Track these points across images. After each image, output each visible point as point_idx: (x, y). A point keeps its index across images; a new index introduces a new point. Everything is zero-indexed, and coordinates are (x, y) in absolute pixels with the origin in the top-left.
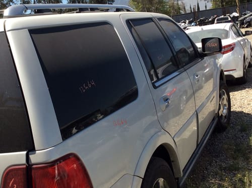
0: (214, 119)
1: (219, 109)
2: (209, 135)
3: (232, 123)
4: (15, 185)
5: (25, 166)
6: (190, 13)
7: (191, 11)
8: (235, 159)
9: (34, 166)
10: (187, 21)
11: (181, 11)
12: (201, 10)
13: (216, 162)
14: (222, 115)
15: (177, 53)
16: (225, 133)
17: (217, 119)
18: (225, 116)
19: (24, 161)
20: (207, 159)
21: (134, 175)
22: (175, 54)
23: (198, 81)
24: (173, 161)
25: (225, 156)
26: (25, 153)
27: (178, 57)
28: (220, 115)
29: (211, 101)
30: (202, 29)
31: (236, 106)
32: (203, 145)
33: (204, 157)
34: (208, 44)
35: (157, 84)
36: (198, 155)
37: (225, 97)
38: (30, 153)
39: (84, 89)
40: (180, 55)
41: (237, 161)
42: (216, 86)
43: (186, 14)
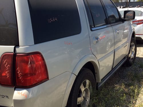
0: (124, 58)
1: (129, 53)
2: (120, 66)
3: (136, 63)
4: (7, 63)
5: (13, 54)
6: (124, 2)
7: (125, 1)
8: (133, 80)
9: (18, 54)
10: (122, 7)
11: (119, 1)
12: (131, 1)
13: (122, 81)
14: (130, 57)
15: (109, 17)
16: (130, 67)
17: (127, 58)
18: (132, 58)
19: (13, 51)
20: (117, 79)
21: (72, 73)
22: (107, 17)
23: (118, 33)
24: (96, 73)
25: (128, 79)
26: (14, 46)
27: (109, 19)
28: (129, 57)
29: (124, 47)
30: (128, 9)
31: (140, 54)
32: (116, 70)
33: (116, 78)
34: (127, 14)
35: (93, 29)
36: (112, 74)
37: (134, 47)
38: (16, 47)
39: (51, 21)
40: (110, 19)
41: (134, 82)
42: (129, 40)
43: (122, 3)
